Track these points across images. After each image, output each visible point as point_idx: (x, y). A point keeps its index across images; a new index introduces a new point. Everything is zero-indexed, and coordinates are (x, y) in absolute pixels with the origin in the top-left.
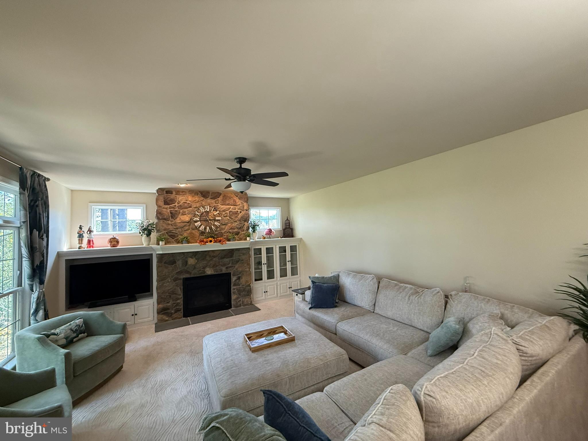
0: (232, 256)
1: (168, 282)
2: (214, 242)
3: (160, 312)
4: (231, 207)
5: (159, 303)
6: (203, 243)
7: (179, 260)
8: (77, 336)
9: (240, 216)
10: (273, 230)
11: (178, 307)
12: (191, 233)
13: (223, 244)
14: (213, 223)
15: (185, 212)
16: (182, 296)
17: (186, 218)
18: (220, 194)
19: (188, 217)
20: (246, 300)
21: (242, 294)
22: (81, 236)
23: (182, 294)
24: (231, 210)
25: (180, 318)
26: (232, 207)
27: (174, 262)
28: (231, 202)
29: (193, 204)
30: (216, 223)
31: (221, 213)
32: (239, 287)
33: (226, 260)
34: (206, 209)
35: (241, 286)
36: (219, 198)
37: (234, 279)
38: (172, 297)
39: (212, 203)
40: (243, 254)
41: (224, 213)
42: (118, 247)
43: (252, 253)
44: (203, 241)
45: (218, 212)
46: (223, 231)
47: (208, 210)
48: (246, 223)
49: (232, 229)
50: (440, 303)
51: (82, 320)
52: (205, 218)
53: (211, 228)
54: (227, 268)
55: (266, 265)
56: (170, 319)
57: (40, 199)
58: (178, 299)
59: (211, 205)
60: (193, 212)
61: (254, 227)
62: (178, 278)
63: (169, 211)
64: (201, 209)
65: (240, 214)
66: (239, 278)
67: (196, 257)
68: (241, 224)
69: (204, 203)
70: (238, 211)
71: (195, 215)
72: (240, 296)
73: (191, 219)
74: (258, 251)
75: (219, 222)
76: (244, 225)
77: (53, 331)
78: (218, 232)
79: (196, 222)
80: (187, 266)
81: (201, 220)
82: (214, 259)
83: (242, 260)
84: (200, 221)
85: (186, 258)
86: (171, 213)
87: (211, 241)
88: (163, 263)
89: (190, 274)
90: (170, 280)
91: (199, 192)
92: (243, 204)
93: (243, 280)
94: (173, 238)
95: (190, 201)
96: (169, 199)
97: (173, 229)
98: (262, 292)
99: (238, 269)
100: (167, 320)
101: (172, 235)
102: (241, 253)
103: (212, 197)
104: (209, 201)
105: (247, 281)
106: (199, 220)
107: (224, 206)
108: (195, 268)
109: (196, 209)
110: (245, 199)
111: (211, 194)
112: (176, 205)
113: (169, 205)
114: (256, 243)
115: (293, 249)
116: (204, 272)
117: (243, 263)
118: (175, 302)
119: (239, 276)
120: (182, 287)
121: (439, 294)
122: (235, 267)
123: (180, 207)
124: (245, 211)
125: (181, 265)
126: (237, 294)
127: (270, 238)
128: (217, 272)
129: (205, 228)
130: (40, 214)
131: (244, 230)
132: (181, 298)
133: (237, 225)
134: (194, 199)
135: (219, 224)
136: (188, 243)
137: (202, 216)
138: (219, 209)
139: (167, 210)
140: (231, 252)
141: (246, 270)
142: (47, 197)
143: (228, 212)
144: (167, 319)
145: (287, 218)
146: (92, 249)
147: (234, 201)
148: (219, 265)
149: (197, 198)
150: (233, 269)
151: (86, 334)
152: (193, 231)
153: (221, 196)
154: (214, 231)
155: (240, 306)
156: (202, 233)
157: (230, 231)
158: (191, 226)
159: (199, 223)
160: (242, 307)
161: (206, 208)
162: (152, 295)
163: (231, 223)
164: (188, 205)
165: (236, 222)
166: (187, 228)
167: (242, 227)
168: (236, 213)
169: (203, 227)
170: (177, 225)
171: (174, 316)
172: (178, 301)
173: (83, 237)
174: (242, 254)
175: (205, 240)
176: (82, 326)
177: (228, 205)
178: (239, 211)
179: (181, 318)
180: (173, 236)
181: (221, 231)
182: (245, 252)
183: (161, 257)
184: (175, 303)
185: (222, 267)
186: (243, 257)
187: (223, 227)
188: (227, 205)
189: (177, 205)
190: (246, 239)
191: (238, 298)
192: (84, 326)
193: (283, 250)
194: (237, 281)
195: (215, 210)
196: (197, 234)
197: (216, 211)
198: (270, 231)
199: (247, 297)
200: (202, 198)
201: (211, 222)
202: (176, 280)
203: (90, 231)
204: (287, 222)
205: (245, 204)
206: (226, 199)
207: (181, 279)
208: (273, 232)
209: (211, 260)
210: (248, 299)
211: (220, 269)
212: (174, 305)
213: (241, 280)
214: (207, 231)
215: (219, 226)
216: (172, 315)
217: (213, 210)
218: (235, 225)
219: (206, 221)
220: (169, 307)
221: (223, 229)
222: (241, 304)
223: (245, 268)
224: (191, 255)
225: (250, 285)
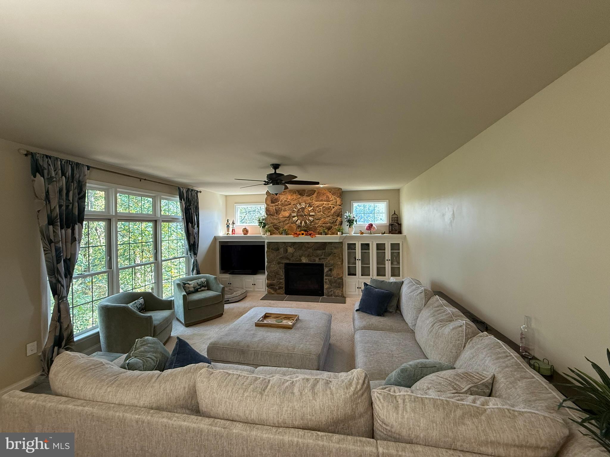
0: (324, 249)
1: (274, 264)
2: (305, 235)
3: (269, 286)
5: (268, 278)
7: (281, 248)
8: (201, 288)
10: (374, 226)
11: (280, 285)
12: (290, 226)
13: (312, 237)
14: (308, 218)
15: (286, 209)
16: (283, 277)
17: (287, 214)
18: (315, 191)
20: (337, 291)
21: (333, 285)
22: (228, 226)
23: (284, 276)
24: (324, 206)
25: (282, 294)
26: (325, 203)
27: (278, 249)
28: (325, 198)
29: (291, 202)
30: (310, 218)
31: (315, 209)
32: (330, 278)
33: (319, 252)
35: (332, 278)
36: (313, 195)
37: (326, 270)
38: (276, 276)
39: (307, 200)
40: (335, 248)
41: (318, 209)
42: (248, 235)
43: (346, 247)
44: (296, 234)
45: (312, 208)
46: (317, 226)
47: (304, 206)
48: (339, 219)
49: (326, 223)
51: (205, 279)
52: (301, 213)
53: (306, 223)
54: (320, 259)
55: (360, 261)
56: (275, 293)
57: (192, 205)
58: (281, 279)
59: (307, 202)
60: (291, 209)
61: (351, 222)
62: (280, 262)
63: (274, 208)
64: (298, 206)
65: (333, 209)
66: (331, 270)
67: (295, 246)
68: (334, 219)
69: (300, 200)
70: (331, 207)
71: (293, 212)
72: (331, 287)
73: (290, 214)
74: (352, 247)
75: (313, 217)
76: (337, 219)
77: (188, 282)
78: (312, 226)
79: (294, 217)
80: (287, 254)
81: (298, 215)
82: (309, 250)
83: (335, 254)
84: (297, 216)
85: (286, 247)
86: (276, 210)
87: (303, 234)
88: (271, 249)
89: (290, 260)
90: (275, 263)
91: (297, 191)
92: (336, 199)
93: (335, 272)
94: (277, 230)
95: (289, 199)
96: (274, 199)
97: (277, 223)
98: (356, 288)
99: (330, 261)
100: (273, 294)
101: (277, 228)
103: (307, 194)
104: (305, 198)
105: (338, 274)
106: (296, 215)
107: (318, 202)
108: (293, 256)
109: (294, 206)
110: (337, 194)
111: (306, 192)
112: (279, 204)
113: (274, 203)
114: (352, 237)
115: (395, 247)
116: (301, 261)
117: (335, 256)
118: (278, 281)
119: (330, 268)
120: (284, 270)
122: (327, 259)
123: (282, 205)
124: (338, 206)
125: (282, 252)
126: (328, 284)
127: (371, 233)
128: (311, 262)
129: (301, 223)
130: (192, 213)
131: (337, 224)
132: (283, 278)
133: (330, 219)
134: (292, 198)
135: (313, 219)
136: (286, 235)
137: (298, 212)
138: (314, 205)
139: (273, 208)
140: (323, 245)
141: (338, 263)
142: (198, 203)
143: (321, 207)
144: (273, 292)
145: (395, 212)
146: (234, 235)
147: (327, 197)
148: (313, 256)
149: (295, 196)
150: (325, 261)
151: (206, 288)
152: (292, 225)
153: (316, 194)
154: (309, 226)
155: (331, 295)
156: (299, 227)
157: (324, 225)
158: (290, 221)
159: (296, 218)
160: (333, 297)
161: (302, 204)
162: (265, 273)
163: (324, 218)
164: (288, 203)
165: (329, 217)
166: (287, 222)
167: (335, 222)
168: (329, 208)
169: (299, 221)
170: (280, 220)
171: (279, 291)
172: (281, 281)
173: (229, 227)
175: (298, 233)
176: (204, 283)
177: (322, 201)
178: (332, 206)
179: (283, 294)
180: (277, 229)
181: (315, 225)
182: (337, 246)
183: (269, 244)
184: (278, 282)
185: (315, 258)
186: (335, 251)
187: (317, 221)
188: (320, 201)
189: (280, 203)
190: (337, 234)
191: (330, 288)
192: (206, 283)
193: (380, 247)
194: (329, 272)
195: (310, 206)
196: (295, 227)
197: (311, 207)
198: (371, 226)
199: (338, 289)
200: (299, 196)
201: (306, 217)
202: (279, 263)
203: (233, 223)
204: (395, 216)
205: (338, 199)
206: (320, 195)
207: (283, 264)
208: (374, 228)
209: (306, 250)
210: (339, 291)
211: (314, 259)
212: (278, 283)
213: (333, 272)
214: (303, 225)
215: (313, 220)
216: (276, 290)
217: (308, 207)
218: (327, 219)
219: (302, 216)
220: (275, 284)
221: (316, 223)
222: (332, 294)
223: (337, 261)
224: (290, 244)
225: (341, 278)
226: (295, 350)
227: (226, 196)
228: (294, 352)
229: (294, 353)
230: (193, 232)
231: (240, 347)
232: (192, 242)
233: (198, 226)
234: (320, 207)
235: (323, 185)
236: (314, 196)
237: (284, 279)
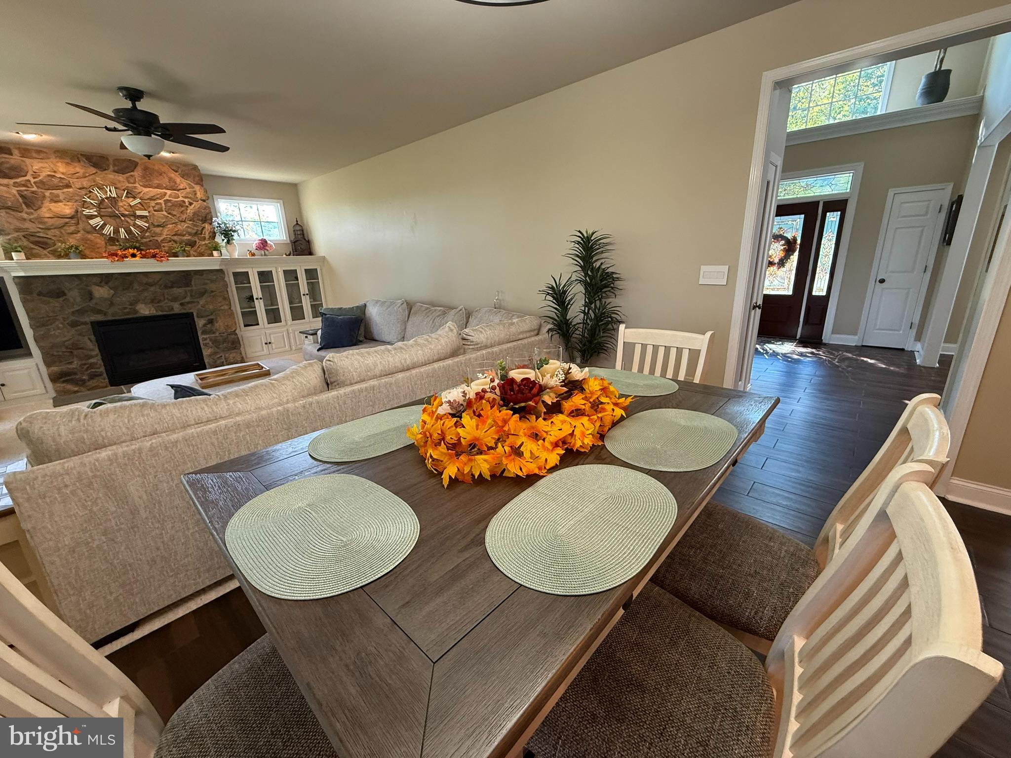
0: (188, 284)
1: (59, 328)
2: (141, 258)
3: (57, 378)
4: (166, 194)
5: (48, 363)
6: (117, 259)
7: (70, 289)
9: (191, 210)
10: (269, 242)
11: (93, 370)
12: (85, 240)
13: (162, 261)
14: (132, 223)
15: (58, 196)
16: (96, 351)
17: (65, 209)
19: (67, 207)
20: (232, 356)
21: (221, 346)
23: (97, 349)
24: (167, 197)
25: (103, 387)
26: (169, 192)
27: (60, 293)
28: (165, 181)
29: (71, 181)
30: (138, 222)
31: (145, 203)
32: (213, 335)
33: (178, 291)
34: (109, 192)
35: (217, 334)
36: (133, 171)
37: (200, 323)
38: (75, 353)
39: (119, 181)
40: (212, 281)
41: (153, 203)
43: (230, 280)
44: (116, 255)
45: (138, 200)
46: (160, 239)
47: (114, 195)
48: (206, 225)
49: (179, 235)
50: (461, 322)
52: (109, 211)
53: (129, 232)
54: (182, 304)
55: (262, 301)
56: (81, 389)
58: (91, 357)
59: (119, 185)
60: (77, 198)
61: (228, 234)
62: (77, 321)
63: (15, 192)
64: (96, 192)
65: (191, 207)
66: (211, 322)
67: (110, 284)
68: (195, 226)
69: (99, 180)
70: (184, 202)
71: (84, 204)
72: (218, 351)
73: (77, 211)
74: (242, 278)
75: (145, 219)
76: (204, 228)
78: (148, 240)
79: (92, 217)
80: (94, 301)
81: (102, 214)
82: (152, 289)
83: (212, 292)
84: (101, 216)
85: (87, 285)
86: (22, 196)
87: (134, 256)
89: (105, 314)
90: (61, 325)
91: (81, 155)
92: (193, 188)
93: (220, 325)
94: (45, 248)
95: (63, 174)
96: (8, 166)
97: (39, 230)
98: (262, 343)
99: (207, 306)
102: (208, 280)
103: (116, 168)
104: (111, 175)
105: (227, 326)
106: (96, 213)
107: (151, 189)
108: (112, 304)
109: (83, 192)
110: (194, 177)
111: (111, 161)
112: (29, 181)
113: (11, 178)
114: (236, 261)
115: (311, 274)
116: (137, 312)
117: (213, 297)
118: (84, 362)
119: (209, 317)
120: (93, 337)
121: (461, 312)
122: (198, 302)
123: (42, 185)
124: (201, 201)
125: (78, 299)
126: (211, 348)
127: (265, 255)
128: (162, 311)
129: (116, 231)
131: (204, 237)
132: (97, 355)
133: (188, 227)
134: (73, 171)
135: (147, 225)
136: (84, 258)
137: (101, 206)
138: (141, 195)
139: (10, 191)
140: (185, 277)
141: (222, 308)
143: (161, 201)
144: (76, 389)
145: (297, 221)
147: (170, 179)
148: (164, 300)
149: (78, 169)
150: (195, 307)
152: (90, 236)
153: (139, 170)
154: (139, 238)
156: (112, 240)
157: (175, 238)
158: (81, 226)
159: (98, 221)
161: (108, 190)
162: (30, 353)
163: (174, 223)
164: (61, 182)
165: (184, 222)
166: (73, 228)
167: (200, 232)
168: (181, 204)
169: (109, 229)
170: (46, 222)
171: (90, 384)
172: (92, 361)
174: (209, 282)
175: (120, 253)
177: (159, 187)
178: (186, 200)
179: (106, 387)
180: (42, 244)
181: (156, 238)
182: (215, 277)
184: (85, 364)
185: (172, 304)
186: (212, 286)
187: (158, 230)
188: (156, 188)
189: (33, 180)
190: (211, 255)
191: (215, 353)
193: (291, 275)
194: (209, 326)
195: (129, 195)
196: (101, 242)
197: (135, 198)
198: (263, 244)
199: (232, 351)
200: (94, 170)
201: (127, 219)
202: (74, 324)
204: (298, 228)
205: (197, 188)
206: (150, 174)
207: (87, 324)
208: (271, 246)
209: (144, 290)
210: (234, 355)
211: (168, 307)
212: (85, 367)
213: (217, 325)
214: (122, 236)
215: (148, 228)
216: (85, 383)
217: (126, 197)
218: (182, 227)
219: (114, 216)
220: (75, 370)
221: (157, 234)
222: (223, 362)
223: (220, 304)
224: (98, 280)
225: (234, 333)
234: (160, 201)
236: (135, 173)
237: (99, 357)
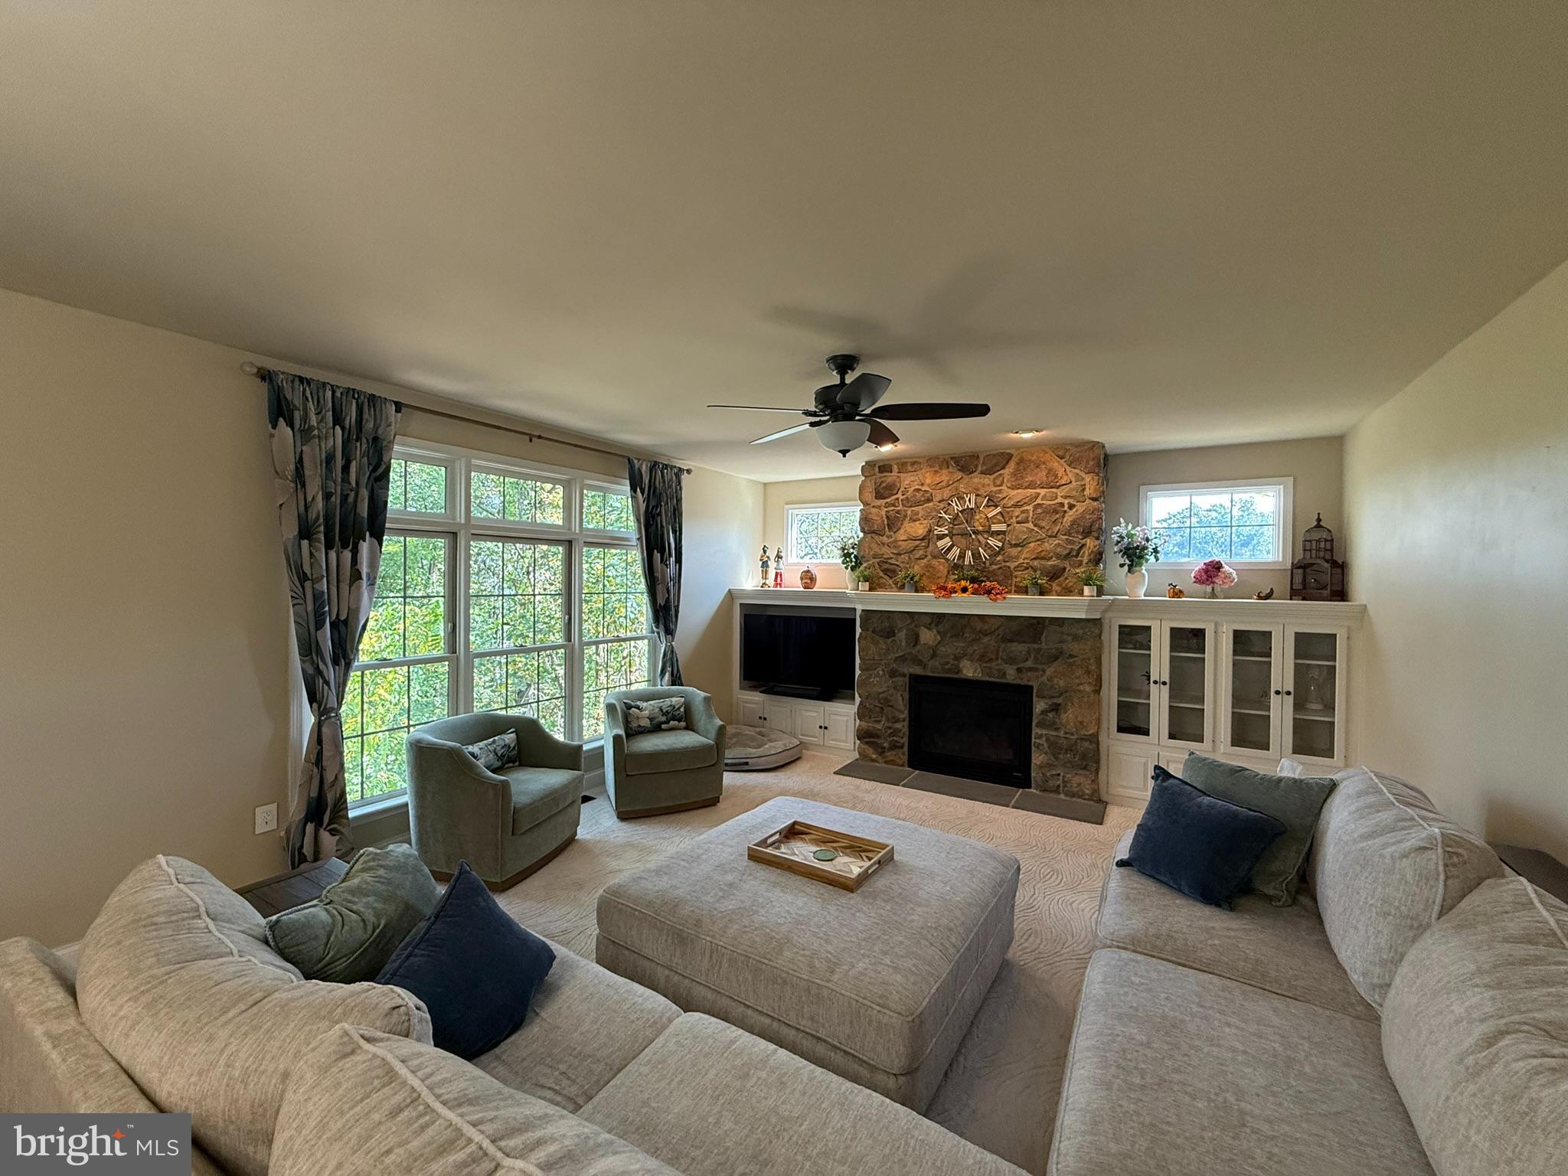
0: (1036, 639)
1: (878, 675)
2: (973, 593)
3: (863, 735)
4: (1039, 494)
5: (861, 714)
6: (943, 593)
7: (900, 630)
8: (667, 722)
9: (1070, 516)
10: (1226, 568)
11: (895, 738)
12: (928, 566)
13: (995, 600)
14: (983, 542)
15: (918, 514)
16: (905, 715)
17: (920, 529)
18: (1010, 457)
19: (922, 526)
20: (1076, 780)
21: (1061, 757)
22: (765, 565)
23: (907, 712)
24: (1039, 501)
25: (898, 765)
26: (1043, 492)
27: (890, 633)
28: (1041, 476)
29: (934, 493)
30: (992, 542)
31: (1008, 513)
32: (1054, 733)
33: (1018, 648)
34: (968, 502)
35: (1062, 734)
36: (1003, 468)
37: (1039, 706)
38: (885, 711)
39: (984, 486)
40: (1074, 637)
41: (1017, 511)
42: (814, 590)
43: (1112, 639)
44: (945, 588)
45: (999, 509)
46: (1012, 565)
47: (972, 506)
48: (1090, 543)
49: (1042, 558)
51: (683, 699)
52: (963, 527)
53: (976, 556)
54: (1019, 670)
55: (1165, 690)
56: (880, 759)
57: (663, 504)
58: (897, 721)
59: (982, 492)
60: (934, 514)
61: (1134, 555)
62: (897, 671)
63: (884, 513)
64: (954, 504)
65: (1071, 513)
66: (1056, 708)
67: (940, 627)
68: (1072, 543)
69: (962, 488)
70: (1062, 505)
71: (939, 521)
72: (1056, 763)
73: (930, 531)
74: (1135, 637)
75: (1000, 537)
76: (1083, 545)
77: (638, 703)
78: (999, 566)
79: (941, 537)
80: (918, 647)
81: (955, 532)
82: (985, 640)
83: (1071, 656)
84: (951, 535)
85: (916, 627)
86: (887, 517)
87: (964, 590)
88: (870, 632)
89: (925, 666)
90: (881, 673)
91: (951, 458)
92: (1083, 479)
93: (1069, 716)
94: (891, 578)
95: (928, 485)
96: (884, 485)
97: (892, 555)
98: (1145, 775)
99: (1055, 681)
100: (873, 760)
101: (887, 570)
102: (1068, 635)
103: (984, 468)
104: (977, 479)
105: (1081, 723)
106: (947, 532)
107: (1019, 491)
108: (934, 655)
109: (942, 505)
110: (1087, 462)
111: (981, 459)
112: (898, 499)
113: (885, 498)
114: (1136, 606)
115: (1315, 646)
116: (959, 671)
117: (1072, 664)
118: (890, 725)
119: (1055, 700)
120: (906, 695)
122: (1044, 671)
123: (909, 502)
124: (1088, 501)
125: (904, 644)
126: (1046, 753)
127: (1213, 595)
128: (990, 676)
129: (962, 556)
130: (662, 526)
131: (1081, 561)
132: (905, 720)
133: (1058, 545)
134: (938, 480)
135: (1000, 544)
136: (917, 591)
137: (956, 523)
138: (1005, 501)
139: (880, 514)
140: (1035, 626)
141: (1081, 688)
142: (679, 500)
143: (1030, 508)
144: (874, 756)
145: (1319, 520)
146: (778, 589)
147: (1050, 471)
148: (997, 659)
149: (944, 476)
150: (1037, 677)
151: (683, 724)
152: (934, 562)
153: (1012, 465)
154: (988, 564)
155: (1057, 790)
157: (1036, 563)
158: (930, 549)
159: (947, 541)
160: (1062, 796)
161: (967, 499)
162: (853, 698)
163: (1038, 540)
164: (923, 496)
165: (1055, 537)
166: (921, 552)
167: (1074, 553)
168: (1057, 510)
169: (956, 552)
170: (899, 546)
171: (891, 755)
172: (898, 726)
173: (767, 566)
174: (1070, 638)
175: (950, 586)
176: (679, 708)
177: (1031, 486)
178: (1066, 502)
179: (902, 765)
180: (890, 572)
181: (1008, 564)
182: (1081, 632)
183: (867, 613)
184: (890, 728)
185: (1005, 667)
186: (1074, 647)
187: (1014, 551)
188: (1026, 488)
189: (901, 497)
190: (1081, 593)
191: (1050, 766)
192: (682, 709)
193: (1253, 643)
194: (1051, 715)
195: (991, 503)
196: (942, 568)
197: (996, 506)
198: (1212, 571)
199: (1081, 772)
200: (959, 475)
201: (980, 537)
202: (893, 674)
203: (779, 557)
204: (1316, 536)
205: (1088, 478)
206: (1025, 469)
207: (904, 675)
208: (1228, 576)
209: (975, 640)
210: (1082, 780)
211: (999, 670)
212: (889, 732)
213: (1064, 716)
214: (966, 563)
215: (1002, 549)
216: (884, 752)
217: (987, 506)
218: (1049, 545)
219: (965, 534)
220: (879, 732)
221: (1011, 558)
222: (1059, 786)
223: (1077, 681)
224: (928, 620)
225: (1094, 739)
226: (835, 978)
227: (765, 484)
228: (828, 981)
229: (830, 985)
230: (664, 575)
231: (675, 920)
232: (661, 601)
233: (679, 560)
234: (1027, 508)
235: (1031, 431)
236: (1006, 472)
237: (906, 723)
